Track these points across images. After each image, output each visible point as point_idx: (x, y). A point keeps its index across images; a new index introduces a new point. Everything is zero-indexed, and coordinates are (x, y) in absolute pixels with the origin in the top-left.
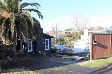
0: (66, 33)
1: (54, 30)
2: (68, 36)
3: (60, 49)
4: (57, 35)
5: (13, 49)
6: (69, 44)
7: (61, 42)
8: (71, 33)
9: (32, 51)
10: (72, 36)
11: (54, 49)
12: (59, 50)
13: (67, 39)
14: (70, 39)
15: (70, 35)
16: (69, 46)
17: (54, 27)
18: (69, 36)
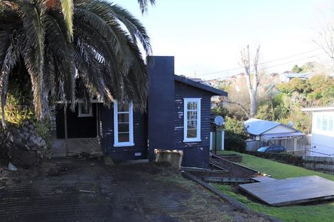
0: (291, 78)
1: (247, 69)
2: (297, 90)
3: (260, 135)
4: (258, 84)
5: (29, 138)
6: (299, 116)
7: (272, 110)
8: (310, 78)
9: (131, 143)
10: (311, 91)
11: (238, 132)
12: (258, 139)
13: (293, 99)
14: (305, 99)
15: (306, 87)
16: (300, 126)
17: (247, 59)
18: (300, 88)
